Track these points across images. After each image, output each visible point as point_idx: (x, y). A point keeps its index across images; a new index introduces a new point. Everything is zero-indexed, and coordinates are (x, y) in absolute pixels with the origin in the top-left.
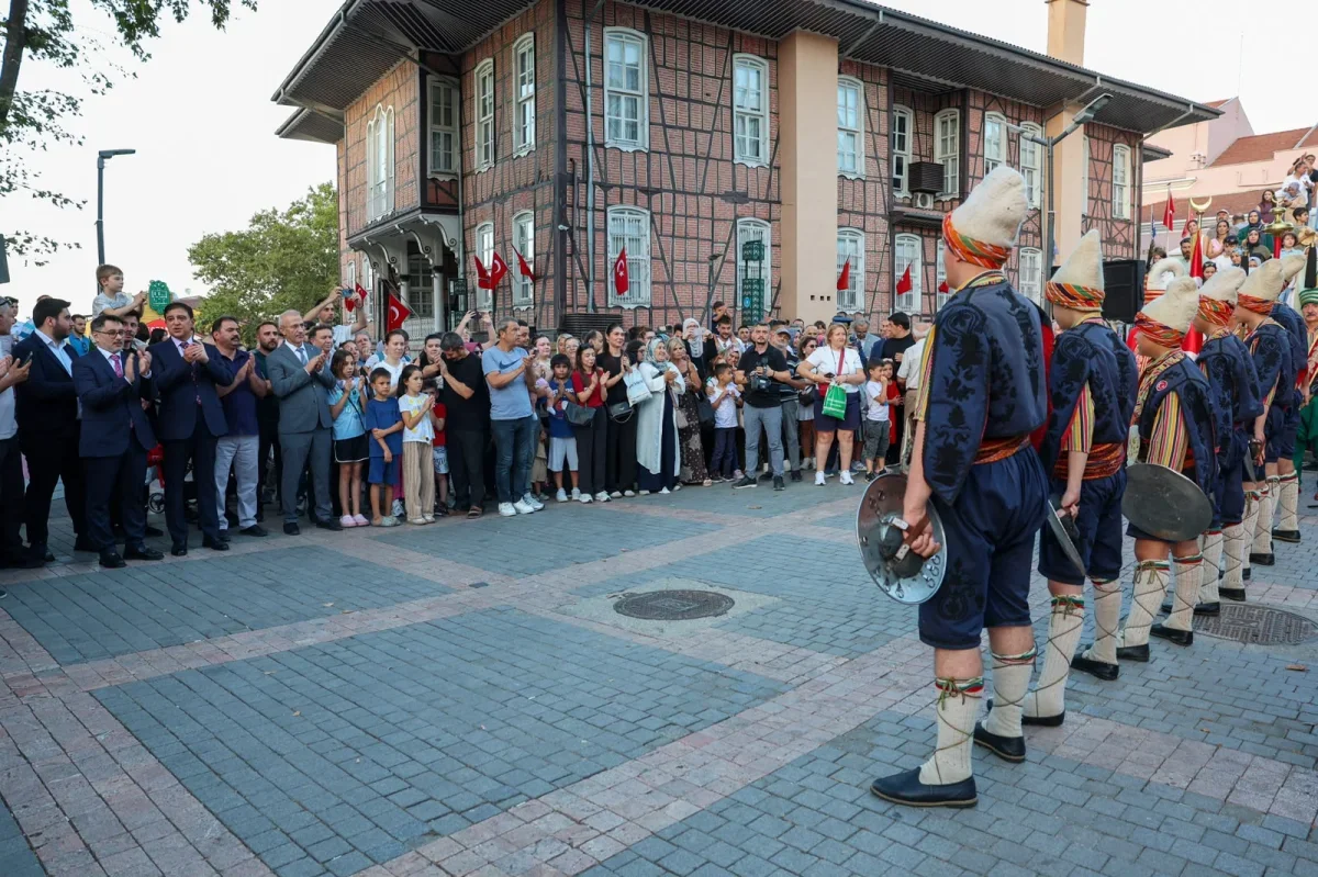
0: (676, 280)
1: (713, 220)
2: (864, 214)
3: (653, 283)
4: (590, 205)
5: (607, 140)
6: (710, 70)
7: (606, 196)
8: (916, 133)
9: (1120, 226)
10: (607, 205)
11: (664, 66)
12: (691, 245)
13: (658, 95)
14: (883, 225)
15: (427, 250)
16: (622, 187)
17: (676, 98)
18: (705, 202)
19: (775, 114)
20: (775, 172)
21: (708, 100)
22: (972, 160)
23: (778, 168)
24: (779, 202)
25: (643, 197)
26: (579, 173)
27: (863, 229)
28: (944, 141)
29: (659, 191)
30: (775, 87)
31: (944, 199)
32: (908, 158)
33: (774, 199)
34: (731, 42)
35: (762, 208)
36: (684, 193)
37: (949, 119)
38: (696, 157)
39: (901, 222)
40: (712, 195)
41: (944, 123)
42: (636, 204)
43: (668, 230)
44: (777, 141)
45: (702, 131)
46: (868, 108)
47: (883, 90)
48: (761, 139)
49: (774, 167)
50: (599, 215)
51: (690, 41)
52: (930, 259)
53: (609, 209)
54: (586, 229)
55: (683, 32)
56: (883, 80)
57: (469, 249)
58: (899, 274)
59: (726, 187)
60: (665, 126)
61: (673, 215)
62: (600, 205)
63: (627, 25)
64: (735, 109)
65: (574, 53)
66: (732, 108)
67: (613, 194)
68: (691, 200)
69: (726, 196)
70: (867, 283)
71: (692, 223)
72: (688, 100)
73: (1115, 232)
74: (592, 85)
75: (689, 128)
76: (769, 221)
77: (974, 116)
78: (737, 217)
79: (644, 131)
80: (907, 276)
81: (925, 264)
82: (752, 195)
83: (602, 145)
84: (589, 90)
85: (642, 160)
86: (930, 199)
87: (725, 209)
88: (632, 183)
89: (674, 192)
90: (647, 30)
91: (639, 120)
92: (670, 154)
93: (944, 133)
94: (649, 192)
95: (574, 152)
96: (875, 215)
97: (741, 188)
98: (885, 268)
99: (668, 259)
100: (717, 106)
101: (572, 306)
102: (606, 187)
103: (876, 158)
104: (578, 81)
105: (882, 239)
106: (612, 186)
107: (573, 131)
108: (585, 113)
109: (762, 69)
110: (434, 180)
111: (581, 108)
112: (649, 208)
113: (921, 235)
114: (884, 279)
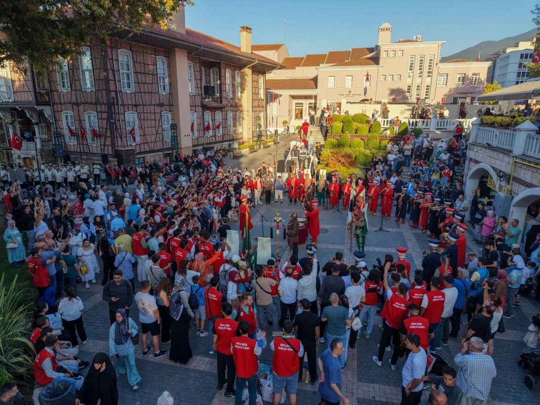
0: (146, 134)
1: (155, 113)
2: (195, 106)
3: (140, 136)
4: (120, 112)
5: (122, 89)
6: (150, 63)
7: (124, 109)
8: (206, 75)
9: (261, 101)
10: (124, 112)
11: (137, 62)
12: (149, 122)
13: (136, 73)
14: (200, 109)
15: (32, 116)
16: (128, 105)
17: (141, 73)
18: (152, 107)
19: (169, 76)
20: (170, 95)
21: (150, 73)
22: (223, 85)
23: (171, 94)
24: (172, 105)
25: (134, 108)
26: (115, 102)
27: (195, 111)
28: (214, 78)
29: (139, 105)
30: (169, 67)
31: (215, 97)
32: (203, 84)
33: (171, 104)
34: (155, 51)
35: (168, 108)
36: (146, 105)
37: (215, 71)
38: (148, 93)
39: (205, 107)
40: (154, 105)
41: (214, 72)
42: (133, 110)
43: (142, 118)
44: (170, 84)
45: (149, 84)
46: (194, 71)
47: (198, 64)
48: (165, 84)
49: (170, 94)
50: (123, 115)
51: (143, 53)
52: (213, 118)
53: (125, 113)
54: (119, 121)
55: (141, 50)
56: (198, 62)
57: (58, 119)
58: (206, 124)
59: (158, 102)
60: (139, 83)
61: (144, 113)
62: (122, 112)
63: (124, 48)
64: (158, 75)
65: (109, 59)
66: (157, 75)
67: (126, 107)
68: (148, 107)
69: (158, 105)
70: (197, 128)
71: (149, 115)
72: (145, 73)
73: (260, 103)
74: (117, 71)
75: (146, 83)
76: (170, 111)
77: (223, 70)
78: (161, 111)
79: (133, 85)
80: (209, 125)
81: (212, 120)
82: (165, 104)
83: (121, 92)
84: (116, 73)
85: (133, 95)
86: (211, 97)
87: (158, 109)
88: (131, 103)
89: (143, 105)
90: (131, 50)
91: (130, 81)
92: (141, 93)
93: (214, 75)
94: (136, 106)
95: (113, 94)
96: (198, 106)
97: (162, 102)
98: (202, 123)
99: (143, 127)
100: (153, 74)
101: (118, 146)
102: (123, 105)
103: (198, 88)
104: (111, 69)
105: (201, 113)
106: (125, 105)
107: (112, 87)
108: (115, 80)
109: (164, 61)
110: (39, 92)
111: (113, 79)
112: (137, 112)
113: (211, 111)
114: (202, 126)
